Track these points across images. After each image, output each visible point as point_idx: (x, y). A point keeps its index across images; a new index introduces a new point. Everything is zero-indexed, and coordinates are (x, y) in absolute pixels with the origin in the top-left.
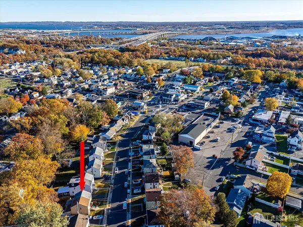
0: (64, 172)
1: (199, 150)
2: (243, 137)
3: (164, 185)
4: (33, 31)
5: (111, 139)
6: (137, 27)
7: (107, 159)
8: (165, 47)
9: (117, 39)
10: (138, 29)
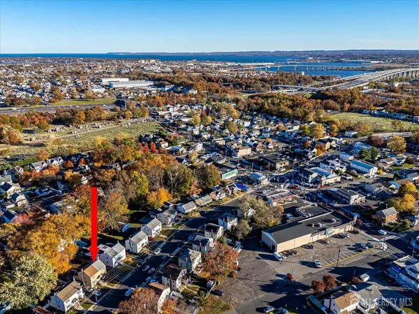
0: (112, 236)
1: (278, 261)
2: (369, 264)
3: (188, 287)
4: (229, 64)
5: (187, 214)
6: (373, 59)
7: (162, 236)
8: (393, 94)
9: (323, 78)
10: (372, 62)
